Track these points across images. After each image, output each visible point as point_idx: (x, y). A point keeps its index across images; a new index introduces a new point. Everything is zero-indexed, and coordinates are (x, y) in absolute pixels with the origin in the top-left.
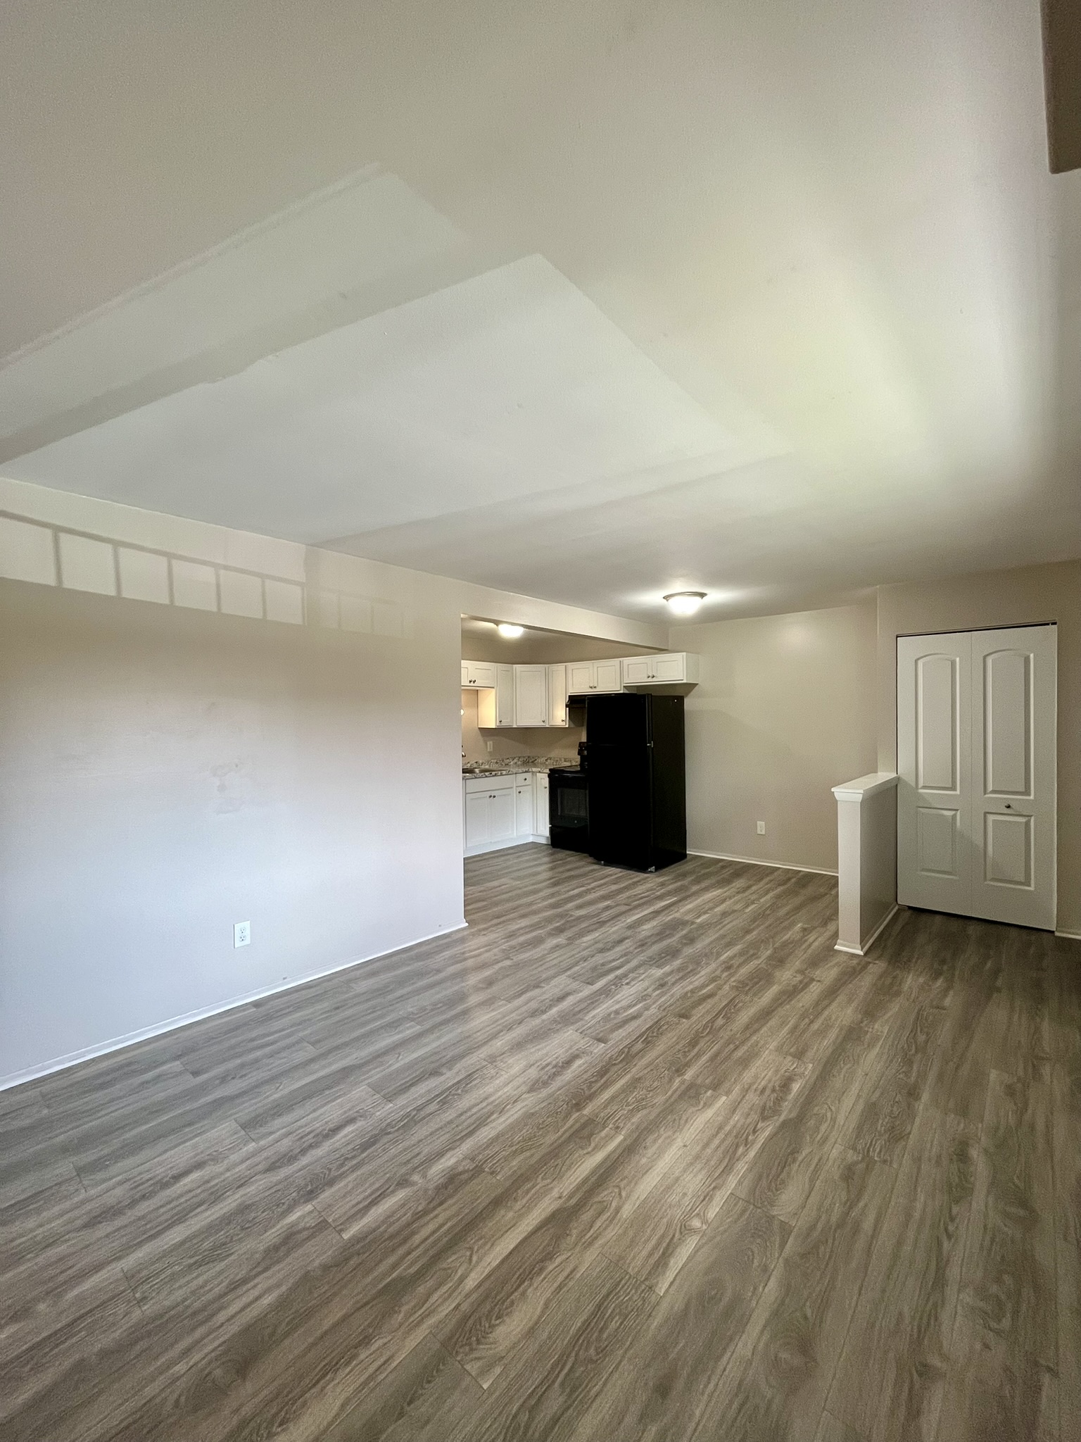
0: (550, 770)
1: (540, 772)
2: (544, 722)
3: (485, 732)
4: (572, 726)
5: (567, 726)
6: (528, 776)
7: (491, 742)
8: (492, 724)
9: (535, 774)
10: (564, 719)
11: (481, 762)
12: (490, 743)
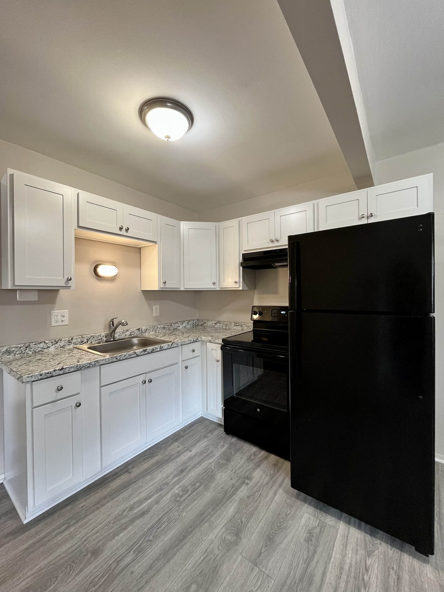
0: (223, 340)
1: (210, 342)
2: (214, 284)
3: (149, 295)
4: (246, 288)
5: (241, 288)
6: (197, 346)
7: (158, 306)
8: (154, 285)
9: (205, 343)
10: (237, 280)
11: (144, 328)
12: (156, 308)
